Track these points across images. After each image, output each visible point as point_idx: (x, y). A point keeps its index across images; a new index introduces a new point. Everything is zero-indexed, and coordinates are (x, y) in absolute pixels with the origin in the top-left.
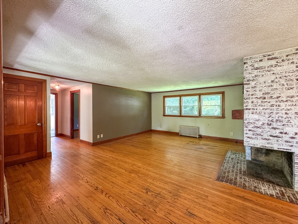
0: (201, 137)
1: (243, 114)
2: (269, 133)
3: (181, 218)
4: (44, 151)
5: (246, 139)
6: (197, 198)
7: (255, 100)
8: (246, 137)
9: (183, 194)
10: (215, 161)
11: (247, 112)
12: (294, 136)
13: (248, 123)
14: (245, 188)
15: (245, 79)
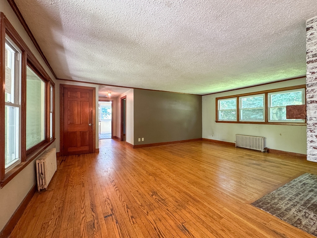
0: (267, 151)
1: (306, 111)
3: (170, 228)
4: (94, 147)
5: (311, 150)
6: (205, 216)
8: (312, 147)
9: (191, 207)
10: (269, 182)
11: (313, 107)
13: (314, 125)
14: (296, 225)
15: (308, 54)
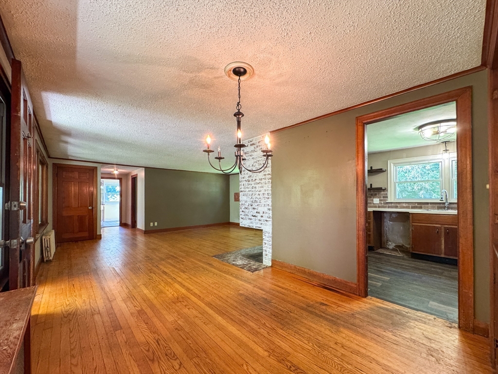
1: (239, 196)
2: (251, 214)
4: (95, 233)
7: (244, 182)
8: (241, 218)
11: (241, 194)
12: (262, 215)
13: (241, 205)
